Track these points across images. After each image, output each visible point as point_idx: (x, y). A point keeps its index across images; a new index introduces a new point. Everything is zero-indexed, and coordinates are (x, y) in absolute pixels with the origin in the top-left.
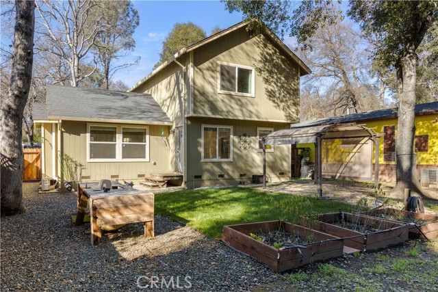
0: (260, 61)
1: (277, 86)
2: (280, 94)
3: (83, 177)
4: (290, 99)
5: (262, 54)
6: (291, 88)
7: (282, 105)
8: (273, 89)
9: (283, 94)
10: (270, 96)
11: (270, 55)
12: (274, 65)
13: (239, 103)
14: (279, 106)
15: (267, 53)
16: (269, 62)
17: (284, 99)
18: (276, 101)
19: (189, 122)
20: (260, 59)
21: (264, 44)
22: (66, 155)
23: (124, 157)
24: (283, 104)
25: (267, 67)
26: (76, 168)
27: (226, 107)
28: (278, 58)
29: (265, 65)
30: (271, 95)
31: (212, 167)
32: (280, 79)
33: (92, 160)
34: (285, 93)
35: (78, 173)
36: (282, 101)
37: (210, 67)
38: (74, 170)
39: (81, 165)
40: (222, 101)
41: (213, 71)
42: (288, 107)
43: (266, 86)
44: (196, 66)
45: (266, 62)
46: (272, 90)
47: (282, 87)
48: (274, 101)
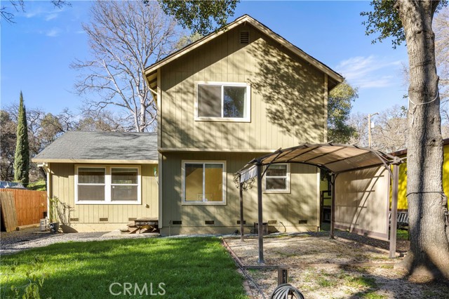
0: (259, 74)
1: (287, 104)
2: (291, 114)
3: (72, 220)
4: (308, 120)
5: (261, 65)
6: (310, 106)
7: (294, 129)
8: (279, 109)
9: (296, 114)
10: (275, 119)
11: (275, 64)
12: (282, 77)
13: (223, 129)
14: (289, 130)
15: (269, 62)
16: (272, 73)
17: (298, 121)
18: (284, 124)
19: (164, 157)
20: (258, 71)
21: (264, 51)
22: (55, 197)
23: (113, 199)
24: (297, 127)
25: (269, 81)
26: (64, 210)
27: (203, 136)
28: (287, 67)
29: (266, 78)
30: (276, 117)
31: (193, 210)
32: (292, 94)
33: (81, 202)
34: (300, 111)
35: (67, 214)
36: (294, 124)
37: (181, 89)
38: (62, 212)
39: (69, 207)
40: (198, 128)
41: (185, 93)
42: (305, 131)
43: (268, 106)
44: (165, 91)
45: (267, 74)
46: (278, 111)
47: (295, 104)
48: (281, 125)
